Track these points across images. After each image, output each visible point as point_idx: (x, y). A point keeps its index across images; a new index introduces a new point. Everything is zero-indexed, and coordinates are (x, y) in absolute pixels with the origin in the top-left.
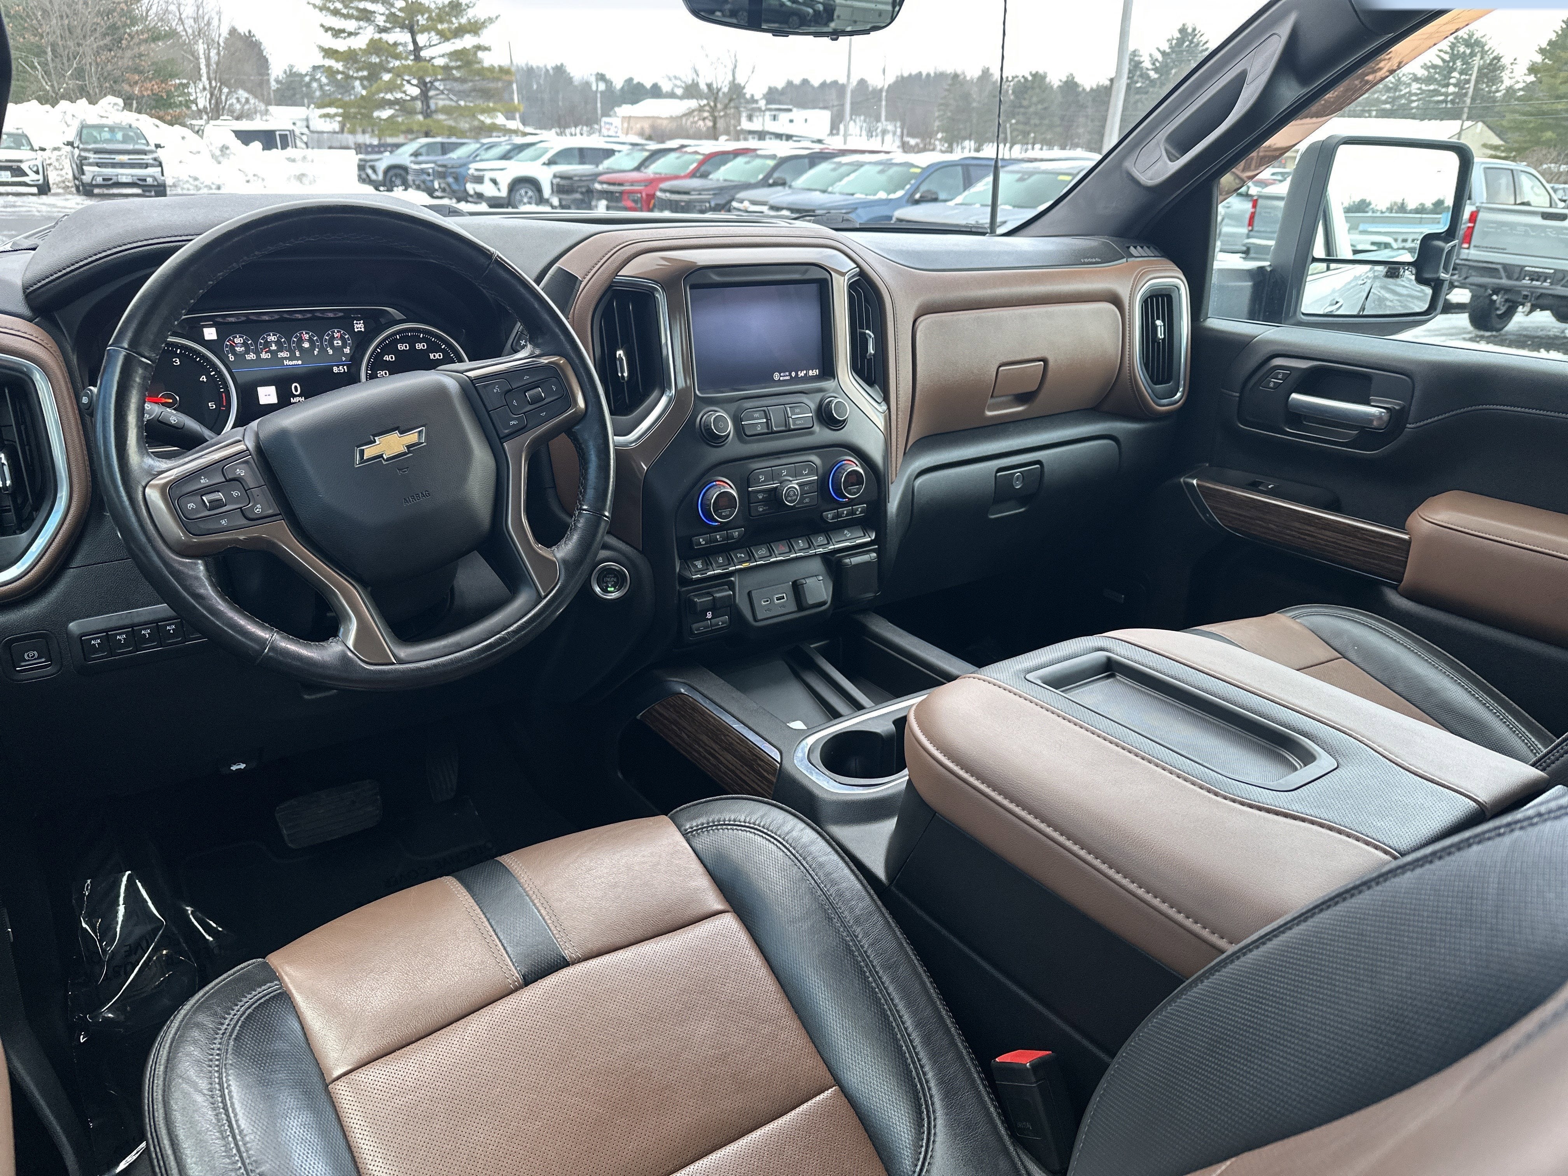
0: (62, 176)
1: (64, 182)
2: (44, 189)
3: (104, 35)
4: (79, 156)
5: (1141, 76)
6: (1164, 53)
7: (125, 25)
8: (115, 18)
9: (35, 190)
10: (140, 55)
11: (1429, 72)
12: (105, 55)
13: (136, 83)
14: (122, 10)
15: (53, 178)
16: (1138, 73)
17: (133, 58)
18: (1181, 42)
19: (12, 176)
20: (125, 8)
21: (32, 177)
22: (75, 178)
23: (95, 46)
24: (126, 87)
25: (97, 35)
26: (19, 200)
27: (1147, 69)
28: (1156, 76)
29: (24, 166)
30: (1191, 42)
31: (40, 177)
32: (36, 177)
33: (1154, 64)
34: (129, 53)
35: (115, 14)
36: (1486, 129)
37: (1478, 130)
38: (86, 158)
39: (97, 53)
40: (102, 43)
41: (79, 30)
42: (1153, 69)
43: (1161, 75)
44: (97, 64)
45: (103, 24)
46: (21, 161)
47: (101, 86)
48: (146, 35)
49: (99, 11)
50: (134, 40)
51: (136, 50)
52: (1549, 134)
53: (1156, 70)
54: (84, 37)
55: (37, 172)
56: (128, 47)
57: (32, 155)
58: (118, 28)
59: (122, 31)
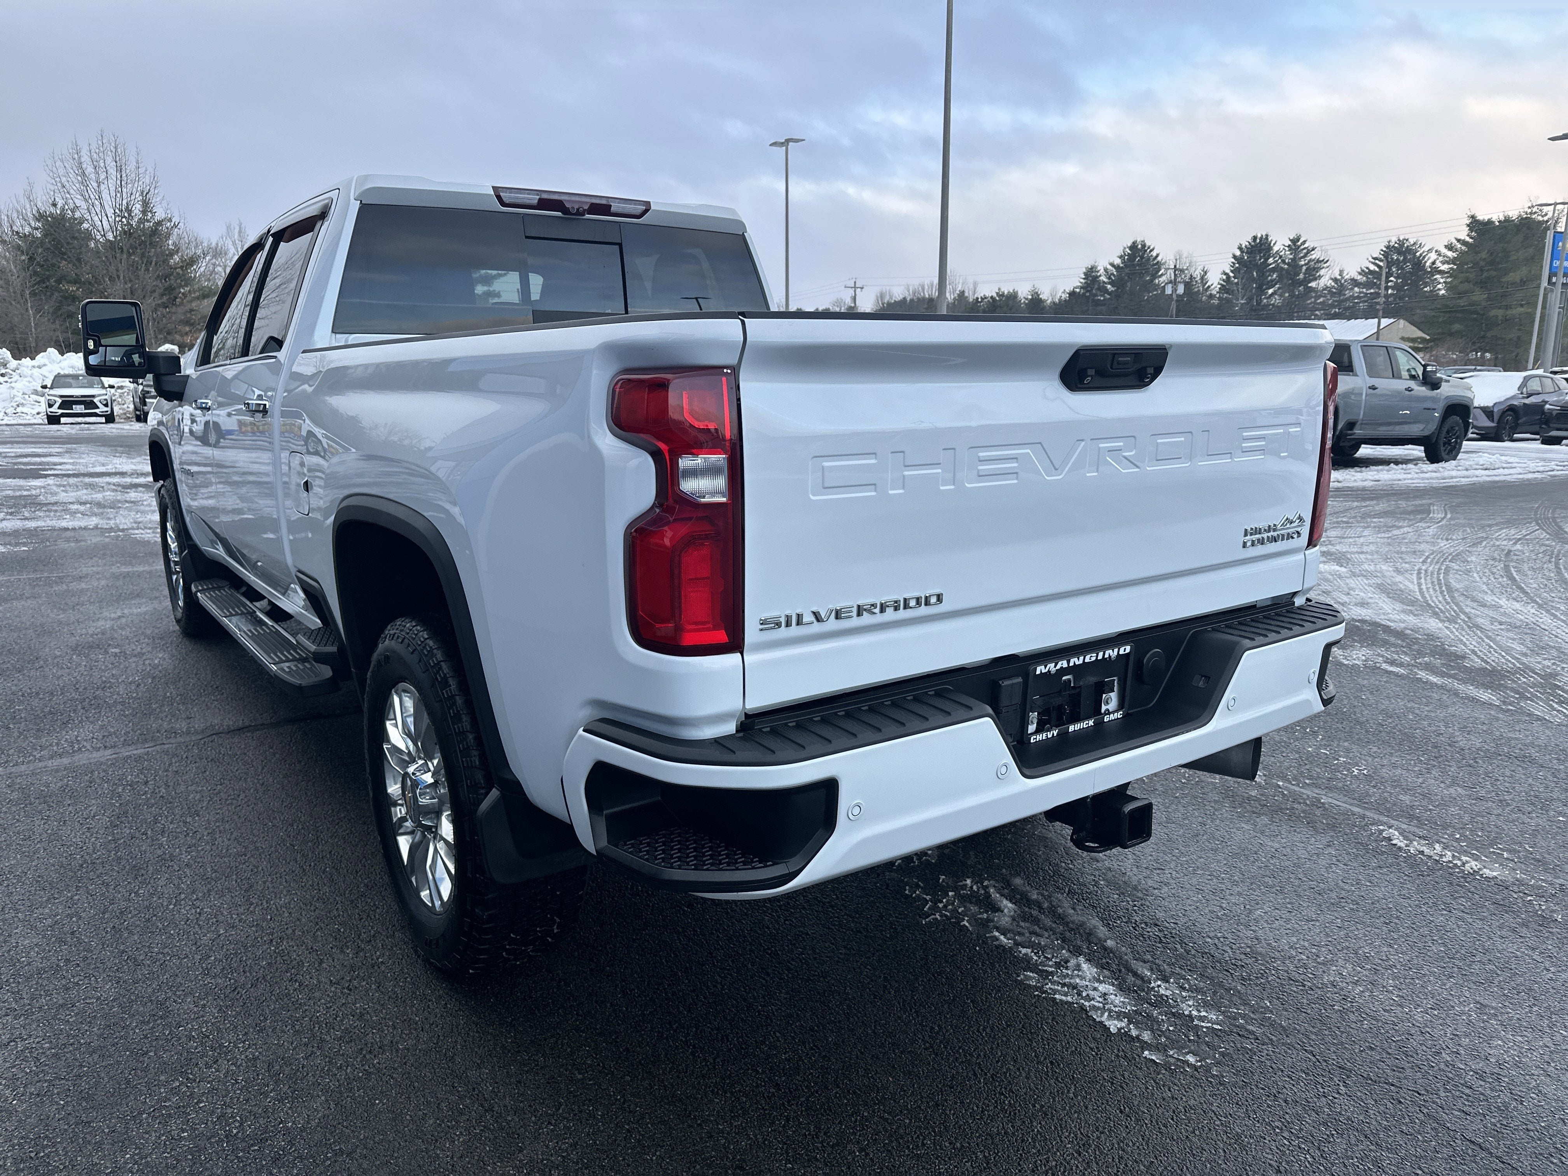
0: (123, 409)
1: (125, 414)
2: (110, 418)
3: (162, 295)
4: (143, 390)
5: (1099, 289)
6: (1117, 267)
7: (181, 286)
8: (172, 281)
9: (103, 420)
10: (191, 310)
11: (1367, 278)
12: (161, 310)
13: (186, 334)
14: (178, 274)
15: (117, 410)
16: (1096, 286)
17: (185, 313)
18: (1132, 257)
19: (85, 409)
20: (181, 272)
21: (102, 409)
22: (136, 409)
23: (154, 304)
24: (178, 337)
25: (156, 294)
26: (92, 427)
27: (1104, 282)
28: (1113, 289)
29: (96, 400)
30: (1142, 257)
31: (109, 409)
32: (106, 409)
33: (1109, 278)
34: (180, 310)
35: (172, 277)
36: (1407, 324)
37: (1401, 326)
38: (148, 392)
39: (155, 310)
40: (159, 302)
41: (139, 291)
42: (1109, 283)
43: (1118, 288)
44: (154, 320)
45: (161, 285)
46: (93, 396)
47: (156, 337)
48: (197, 294)
49: (158, 276)
50: (187, 299)
51: (188, 307)
52: (1457, 327)
53: (1112, 283)
54: (144, 297)
55: (106, 405)
56: (182, 304)
57: (104, 391)
58: (174, 289)
59: (177, 290)
